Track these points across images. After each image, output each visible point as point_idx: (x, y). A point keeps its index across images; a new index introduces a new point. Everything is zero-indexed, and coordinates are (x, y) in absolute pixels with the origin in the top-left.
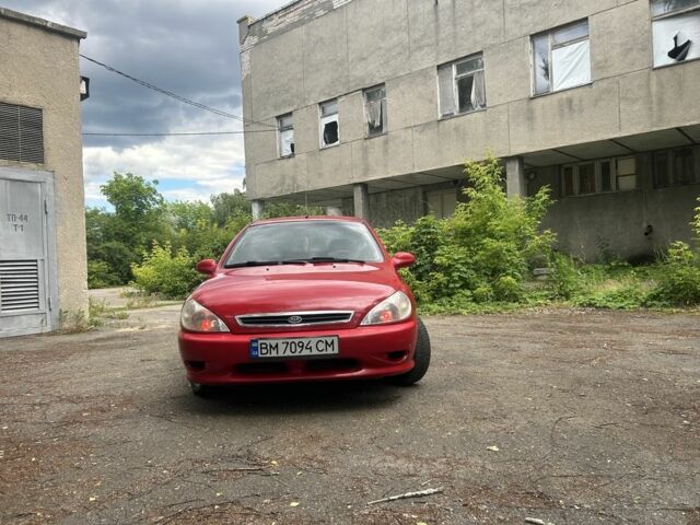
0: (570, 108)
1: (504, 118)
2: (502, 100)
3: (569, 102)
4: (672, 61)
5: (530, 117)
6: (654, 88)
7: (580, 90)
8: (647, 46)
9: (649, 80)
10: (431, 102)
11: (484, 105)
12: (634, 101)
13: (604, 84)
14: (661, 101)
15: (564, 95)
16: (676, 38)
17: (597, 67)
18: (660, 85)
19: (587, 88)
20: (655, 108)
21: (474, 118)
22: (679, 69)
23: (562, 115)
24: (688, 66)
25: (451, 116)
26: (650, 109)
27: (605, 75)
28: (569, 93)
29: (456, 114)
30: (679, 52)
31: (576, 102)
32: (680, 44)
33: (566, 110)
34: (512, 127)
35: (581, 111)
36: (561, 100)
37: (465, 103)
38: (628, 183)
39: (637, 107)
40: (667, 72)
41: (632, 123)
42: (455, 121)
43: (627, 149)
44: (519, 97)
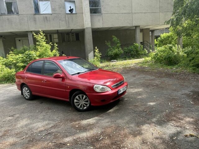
0: (47, 19)
1: (26, 19)
2: (24, 13)
3: (46, 18)
4: (70, 13)
5: (35, 20)
6: (67, 19)
7: (49, 15)
8: (64, 8)
9: (65, 16)
11: (18, 13)
13: (55, 15)
14: (69, 22)
15: (45, 16)
16: (70, 7)
17: (53, 10)
18: (68, 19)
19: (51, 15)
20: (67, 23)
21: (13, 17)
22: (72, 15)
23: (45, 21)
24: (73, 15)
25: (4, 14)
26: (67, 24)
27: (55, 12)
28: (46, 15)
29: (6, 14)
30: (71, 11)
31: (48, 18)
32: (71, 9)
34: (29, 22)
35: (50, 21)
36: (43, 17)
37: (10, 11)
38: (56, 40)
39: (63, 22)
40: (69, 15)
41: (62, 26)
42: (6, 16)
43: (57, 32)
44: (30, 13)
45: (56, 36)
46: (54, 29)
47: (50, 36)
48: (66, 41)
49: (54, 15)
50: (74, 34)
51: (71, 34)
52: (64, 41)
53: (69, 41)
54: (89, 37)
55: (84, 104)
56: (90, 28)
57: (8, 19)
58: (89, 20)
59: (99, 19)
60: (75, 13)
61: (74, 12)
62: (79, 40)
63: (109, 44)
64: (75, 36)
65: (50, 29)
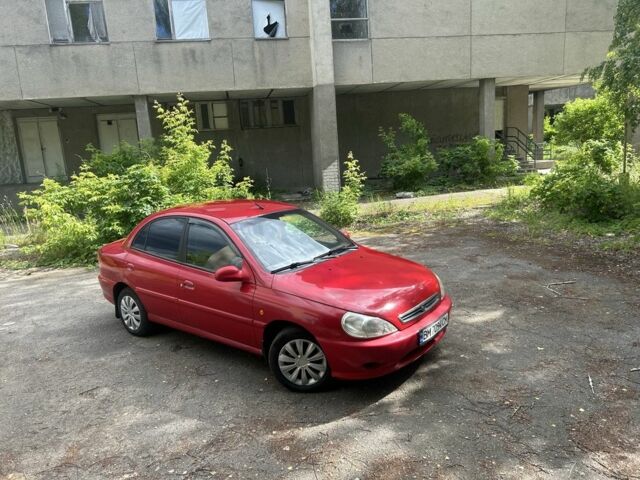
0: (193, 56)
1: (130, 56)
2: (125, 38)
3: (192, 53)
4: (266, 36)
5: (157, 61)
6: (257, 55)
7: (201, 44)
8: (250, 20)
9: (253, 48)
10: (37, 21)
11: (105, 39)
12: (244, 62)
13: (221, 44)
14: (262, 67)
15: (188, 46)
16: (268, 18)
17: (214, 26)
18: (262, 54)
19: (207, 44)
20: (259, 72)
21: (92, 51)
22: (272, 43)
23: (187, 64)
24: (278, 42)
25: (65, 42)
26: (256, 71)
27: (220, 35)
28: (192, 45)
29: (70, 40)
30: (271, 29)
31: (198, 53)
32: (272, 23)
33: (191, 60)
34: (140, 66)
35: (203, 63)
36: (184, 50)
37: (81, 32)
38: (222, 124)
39: (246, 68)
40: (265, 43)
41: (243, 81)
42: (70, 49)
43: (226, 97)
44: (144, 39)
45: (220, 110)
46: (215, 89)
47: (204, 109)
48: (252, 124)
49: (218, 44)
50: (280, 105)
51: (267, 104)
52: (245, 124)
53: (262, 127)
54: (325, 117)
55: (310, 371)
56: (330, 85)
57: (76, 58)
58: (328, 60)
59: (361, 58)
60: (284, 36)
61: (280, 34)
62: (293, 122)
63: (388, 138)
64: (281, 108)
65: (203, 90)
